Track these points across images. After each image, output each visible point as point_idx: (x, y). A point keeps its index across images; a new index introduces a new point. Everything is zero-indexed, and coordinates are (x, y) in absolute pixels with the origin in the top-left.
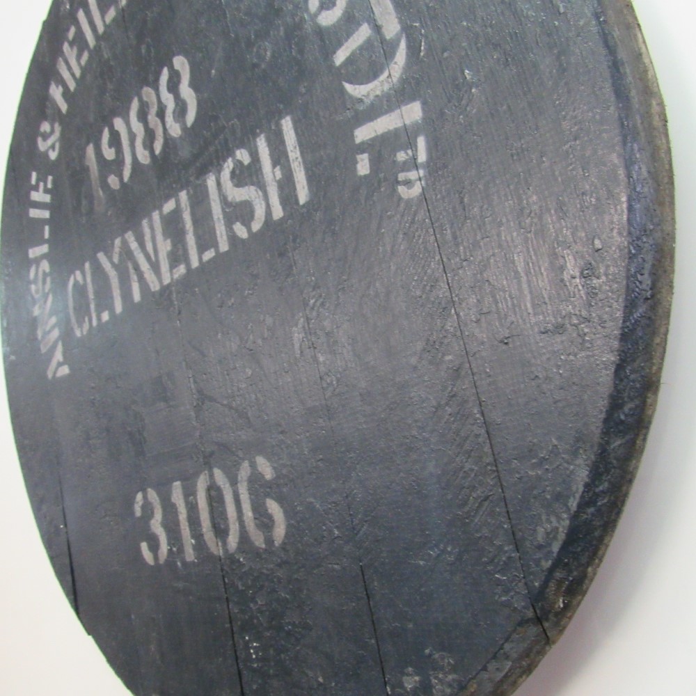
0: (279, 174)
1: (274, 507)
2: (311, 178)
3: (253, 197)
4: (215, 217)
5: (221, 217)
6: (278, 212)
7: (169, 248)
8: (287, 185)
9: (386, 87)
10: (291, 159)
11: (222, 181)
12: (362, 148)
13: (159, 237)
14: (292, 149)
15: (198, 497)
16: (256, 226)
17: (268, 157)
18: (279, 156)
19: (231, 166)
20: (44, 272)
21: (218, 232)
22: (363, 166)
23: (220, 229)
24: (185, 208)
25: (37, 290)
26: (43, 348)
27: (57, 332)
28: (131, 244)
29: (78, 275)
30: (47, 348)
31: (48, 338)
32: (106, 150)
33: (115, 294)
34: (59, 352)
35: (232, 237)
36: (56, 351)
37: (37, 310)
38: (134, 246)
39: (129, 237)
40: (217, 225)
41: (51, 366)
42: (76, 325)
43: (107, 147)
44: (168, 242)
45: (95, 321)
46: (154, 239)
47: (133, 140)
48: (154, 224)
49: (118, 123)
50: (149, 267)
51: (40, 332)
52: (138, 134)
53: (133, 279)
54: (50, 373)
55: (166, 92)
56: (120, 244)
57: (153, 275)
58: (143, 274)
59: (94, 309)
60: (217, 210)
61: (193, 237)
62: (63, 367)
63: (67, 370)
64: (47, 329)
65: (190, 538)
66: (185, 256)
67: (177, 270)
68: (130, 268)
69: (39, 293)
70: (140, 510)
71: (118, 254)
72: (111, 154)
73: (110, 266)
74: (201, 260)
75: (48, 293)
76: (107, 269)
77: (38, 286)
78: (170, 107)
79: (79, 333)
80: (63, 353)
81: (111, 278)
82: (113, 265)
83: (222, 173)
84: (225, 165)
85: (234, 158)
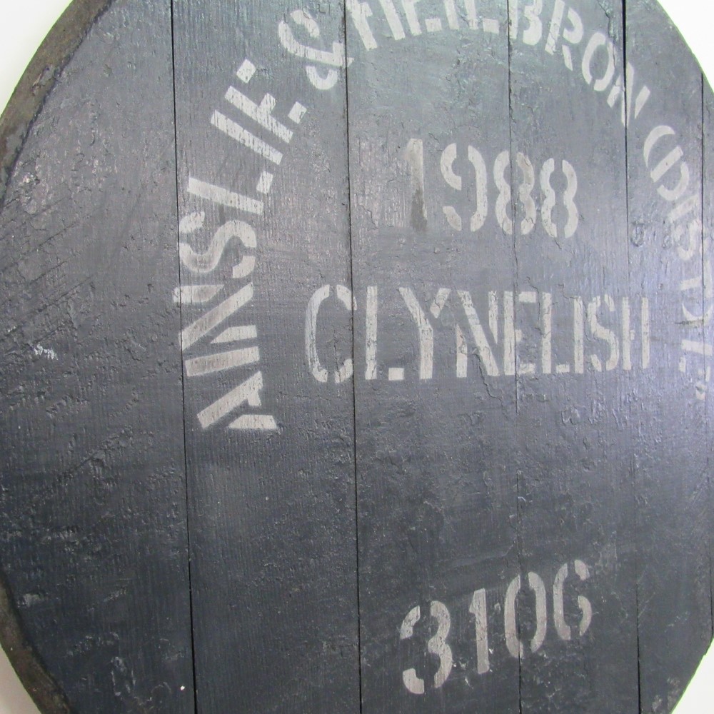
0: (633, 337)
1: (584, 603)
2: (652, 353)
3: (612, 342)
4: (576, 339)
5: (582, 341)
6: (627, 365)
7: (519, 339)
11: (589, 309)
13: (509, 322)
15: (506, 603)
16: (610, 367)
17: (629, 318)
19: (599, 304)
21: (576, 353)
23: (578, 352)
24: (547, 311)
25: (201, 262)
26: (192, 368)
27: (251, 355)
28: (466, 308)
29: (344, 294)
30: (206, 371)
31: (217, 355)
32: (447, 169)
33: (423, 353)
34: (251, 390)
35: (588, 363)
36: (241, 386)
37: (186, 295)
38: (470, 311)
39: (464, 296)
40: (576, 347)
41: (214, 406)
42: (317, 363)
43: (450, 167)
44: (519, 332)
45: (370, 373)
46: (501, 319)
47: (493, 193)
48: (505, 303)
49: (475, 156)
50: (488, 346)
51: (191, 336)
52: (502, 192)
53: (460, 348)
54: (207, 418)
55: (548, 183)
56: (447, 296)
57: (492, 357)
58: (478, 350)
59: (374, 357)
60: (578, 333)
61: (550, 344)
62: (256, 416)
63: (268, 423)
64: (218, 340)
65: (487, 647)
66: (536, 358)
67: (525, 365)
68: (459, 333)
69: (205, 267)
70: (411, 629)
71: (442, 307)
72: (455, 182)
73: (423, 315)
74: (553, 369)
75: (240, 283)
76: (415, 316)
77: (206, 254)
78: (550, 201)
79: (321, 376)
80: (265, 394)
81: (420, 330)
82: (429, 316)
83: (590, 304)
84: (594, 299)
85: (602, 299)
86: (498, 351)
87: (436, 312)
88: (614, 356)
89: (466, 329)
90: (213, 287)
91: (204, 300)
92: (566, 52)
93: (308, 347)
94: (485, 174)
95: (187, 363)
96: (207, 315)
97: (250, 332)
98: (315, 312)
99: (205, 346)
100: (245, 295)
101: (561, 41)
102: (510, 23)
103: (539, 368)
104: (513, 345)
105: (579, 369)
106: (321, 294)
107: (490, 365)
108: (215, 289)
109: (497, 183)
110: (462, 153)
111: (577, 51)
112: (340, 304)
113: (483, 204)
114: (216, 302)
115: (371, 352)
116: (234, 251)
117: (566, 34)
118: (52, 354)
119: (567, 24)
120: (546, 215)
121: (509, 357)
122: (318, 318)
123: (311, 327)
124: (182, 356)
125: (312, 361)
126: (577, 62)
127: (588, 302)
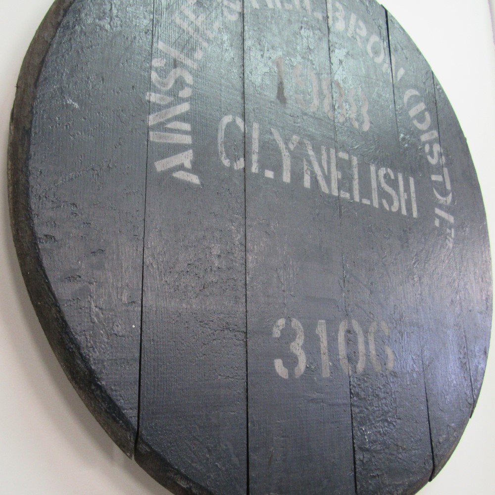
0: (406, 197)
1: (389, 351)
2: (418, 211)
3: (394, 196)
4: (373, 187)
5: (376, 190)
6: (404, 212)
7: (340, 177)
8: (409, 204)
11: (379, 173)
12: (438, 216)
13: (333, 166)
14: (413, 192)
15: (339, 334)
16: (393, 210)
17: (403, 185)
18: (407, 189)
19: (385, 172)
21: (373, 195)
23: (375, 195)
24: (355, 166)
25: (162, 83)
26: (153, 136)
27: (187, 140)
28: (309, 150)
29: (239, 122)
30: (161, 141)
31: (167, 134)
33: (285, 167)
34: (186, 158)
35: (381, 204)
36: (181, 154)
37: (154, 97)
38: (311, 153)
39: (308, 144)
40: (373, 191)
41: (164, 161)
42: (224, 155)
44: (340, 173)
45: (255, 169)
46: (329, 163)
48: (331, 155)
50: (322, 174)
51: (154, 120)
52: (327, 97)
53: (306, 171)
54: (160, 166)
56: (298, 141)
57: (324, 182)
58: (316, 175)
59: (256, 161)
60: (374, 185)
61: (357, 185)
62: (188, 174)
63: (195, 179)
64: (169, 126)
65: (328, 361)
66: (350, 190)
67: (344, 192)
68: (305, 163)
69: (164, 86)
70: (279, 332)
71: (295, 145)
73: (284, 146)
74: (361, 200)
75: (183, 100)
76: (280, 146)
77: (165, 81)
78: (354, 109)
79: (226, 162)
80: (194, 163)
81: (283, 154)
82: (287, 148)
83: (379, 171)
84: (382, 169)
85: (386, 170)
86: (328, 179)
87: (292, 147)
88: (396, 204)
89: (310, 162)
90: (168, 98)
91: (163, 103)
92: (358, 39)
93: (219, 145)
94: (317, 85)
95: (151, 133)
96: (164, 111)
97: (187, 127)
98: (224, 127)
99: (161, 126)
100: (184, 108)
101: (355, 33)
102: (328, 17)
103: (352, 197)
104: (336, 179)
105: (376, 204)
106: (227, 119)
107: (324, 186)
108: (169, 99)
109: (324, 91)
112: (238, 128)
113: (316, 99)
114: (168, 106)
115: (255, 158)
116: (180, 83)
117: (358, 31)
118: (76, 105)
119: (358, 26)
120: (352, 115)
121: (334, 185)
122: (225, 131)
123: (221, 135)
124: (149, 129)
125: (222, 153)
126: (364, 46)
127: (378, 169)
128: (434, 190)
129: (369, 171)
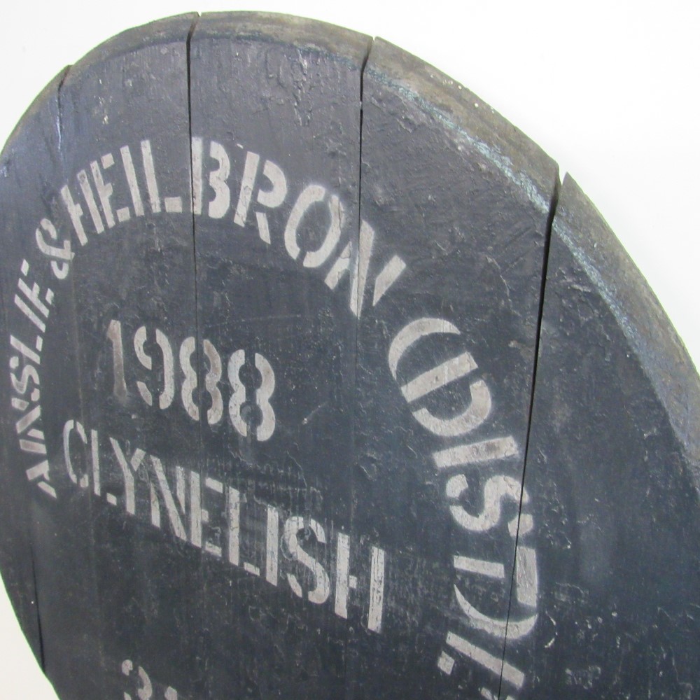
0: (354, 584)
3: (318, 575)
4: (269, 548)
5: (276, 554)
6: (341, 610)
7: (205, 519)
8: (359, 600)
9: (497, 633)
10: (372, 587)
11: (286, 526)
12: (452, 651)
13: (195, 499)
14: (376, 579)
16: (314, 598)
17: (347, 561)
19: (301, 526)
20: (31, 378)
21: (268, 563)
22: (446, 664)
23: (272, 563)
24: (233, 506)
26: (22, 445)
28: (157, 472)
29: (80, 429)
30: (28, 449)
32: (139, 349)
34: (44, 469)
35: (283, 582)
37: (16, 403)
38: (161, 476)
39: (156, 462)
40: (269, 556)
43: (142, 348)
44: (206, 513)
45: (97, 490)
46: (188, 494)
47: (179, 377)
48: (192, 482)
49: (162, 339)
50: (176, 511)
52: (188, 378)
53: (153, 503)
54: (30, 475)
55: (238, 377)
56: (142, 457)
57: (179, 522)
58: (168, 511)
59: (97, 480)
60: (272, 544)
61: (237, 538)
64: (30, 433)
66: (224, 543)
67: (210, 545)
68: (153, 490)
72: (146, 361)
73: (126, 464)
74: (241, 564)
75: (35, 404)
76: (120, 463)
77: (21, 383)
78: (239, 396)
79: (73, 478)
80: (50, 475)
81: (125, 475)
82: (130, 466)
83: (288, 521)
84: (294, 518)
85: (306, 521)
86: (185, 520)
87: (135, 466)
88: (322, 591)
89: (158, 491)
92: (262, 220)
94: (172, 359)
95: (20, 441)
96: (25, 418)
97: (41, 435)
98: (68, 435)
99: (25, 434)
100: (37, 412)
101: (255, 207)
102: (194, 196)
103: (225, 554)
104: (199, 521)
105: (272, 579)
106: (69, 425)
107: (178, 528)
108: (26, 403)
109: (183, 368)
110: (151, 336)
111: (278, 217)
112: (79, 436)
113: (169, 385)
115: (96, 476)
117: (263, 198)
119: (263, 183)
120: (235, 411)
121: (196, 530)
125: (68, 466)
126: (277, 233)
127: (285, 518)
128: (458, 593)
129: (263, 519)
